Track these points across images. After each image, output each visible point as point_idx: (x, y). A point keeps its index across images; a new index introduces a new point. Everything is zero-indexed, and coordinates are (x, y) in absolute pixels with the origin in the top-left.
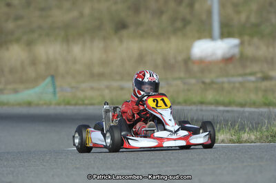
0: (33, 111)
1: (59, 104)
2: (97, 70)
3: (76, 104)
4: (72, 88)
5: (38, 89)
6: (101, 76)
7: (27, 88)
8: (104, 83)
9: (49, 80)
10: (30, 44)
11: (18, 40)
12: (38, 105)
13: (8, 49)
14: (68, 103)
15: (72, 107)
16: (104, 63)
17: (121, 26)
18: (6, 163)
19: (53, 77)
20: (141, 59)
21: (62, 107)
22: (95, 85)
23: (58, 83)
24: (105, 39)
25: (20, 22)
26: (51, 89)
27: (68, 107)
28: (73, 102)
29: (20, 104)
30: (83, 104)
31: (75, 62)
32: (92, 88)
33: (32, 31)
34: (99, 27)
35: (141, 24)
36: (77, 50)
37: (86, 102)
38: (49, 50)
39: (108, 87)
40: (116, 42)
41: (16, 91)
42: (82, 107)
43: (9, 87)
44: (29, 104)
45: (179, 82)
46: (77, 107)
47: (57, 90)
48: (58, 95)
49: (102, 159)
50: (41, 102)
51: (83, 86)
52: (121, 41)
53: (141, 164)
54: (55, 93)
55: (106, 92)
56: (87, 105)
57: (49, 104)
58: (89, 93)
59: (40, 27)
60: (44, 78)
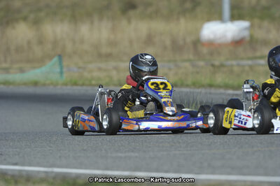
0: (39, 90)
1: (66, 84)
2: (105, 50)
3: (83, 85)
4: (79, 68)
5: (44, 69)
6: (109, 56)
7: (34, 68)
8: (112, 64)
9: (56, 59)
10: (37, 23)
11: (25, 19)
12: (44, 85)
14: (75, 84)
15: (79, 88)
16: (112, 44)
17: (132, 6)
18: (11, 144)
19: (60, 56)
20: (149, 40)
21: (69, 87)
22: (103, 65)
23: (65, 63)
24: (113, 18)
26: (58, 70)
27: (75, 87)
28: (81, 82)
29: (25, 84)
30: (91, 85)
31: (82, 42)
32: (100, 69)
33: (40, 10)
34: (108, 7)
35: (150, 4)
36: (84, 29)
37: (93, 82)
38: (56, 30)
39: (116, 68)
40: (124, 22)
41: (22, 71)
42: (89, 88)
43: (16, 66)
44: (36, 84)
45: (187, 64)
46: (85, 88)
47: (64, 70)
48: (65, 75)
49: (110, 141)
50: (48, 82)
51: (91, 66)
52: (129, 21)
53: (150, 147)
54: (61, 73)
55: (114, 73)
56: (94, 85)
57: (55, 85)
58: (96, 74)
59: (48, 6)
60: (51, 58)
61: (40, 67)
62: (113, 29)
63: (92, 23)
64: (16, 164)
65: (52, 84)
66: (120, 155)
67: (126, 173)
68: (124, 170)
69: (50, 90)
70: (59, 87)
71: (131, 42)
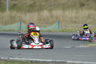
0: (51, 34)
1: (60, 32)
2: (74, 20)
3: (66, 32)
4: (65, 26)
5: (53, 26)
6: (75, 22)
7: (49, 26)
9: (57, 23)
10: (50, 10)
11: (46, 9)
12: (53, 32)
13: (43, 12)
14: (64, 31)
16: (76, 18)
17: (82, 5)
18: (41, 52)
20: (89, 17)
21: (61, 33)
22: (73, 25)
23: (60, 24)
24: (77, 9)
25: (47, 3)
26: (58, 27)
27: (63, 33)
28: (65, 31)
29: (46, 31)
30: (69, 32)
31: (66, 17)
32: (72, 26)
33: (51, 6)
34: (75, 5)
35: (89, 5)
36: (67, 13)
37: (70, 31)
38: (57, 13)
39: (77, 26)
40: (81, 10)
41: (45, 27)
42: (68, 33)
43: (43, 25)
44: (50, 31)
46: (67, 33)
47: (60, 27)
48: (60, 28)
50: (54, 31)
51: (69, 25)
55: (77, 28)
56: (70, 32)
57: (57, 32)
58: (70, 28)
59: (54, 5)
60: (55, 22)
61: (52, 25)
62: (77, 13)
63: (70, 10)
64: (43, 59)
65: (55, 31)
66: (78, 56)
67: (80, 62)
68: (79, 61)
69: (55, 34)
70: (58, 32)
71: (83, 17)
